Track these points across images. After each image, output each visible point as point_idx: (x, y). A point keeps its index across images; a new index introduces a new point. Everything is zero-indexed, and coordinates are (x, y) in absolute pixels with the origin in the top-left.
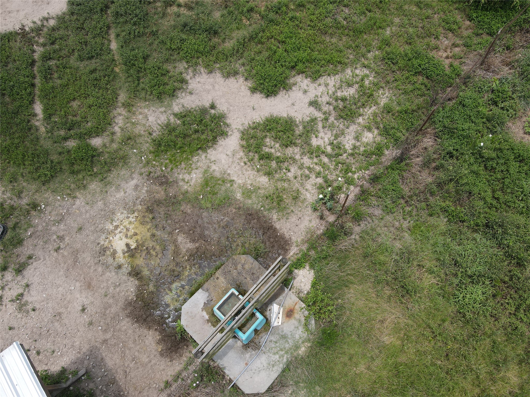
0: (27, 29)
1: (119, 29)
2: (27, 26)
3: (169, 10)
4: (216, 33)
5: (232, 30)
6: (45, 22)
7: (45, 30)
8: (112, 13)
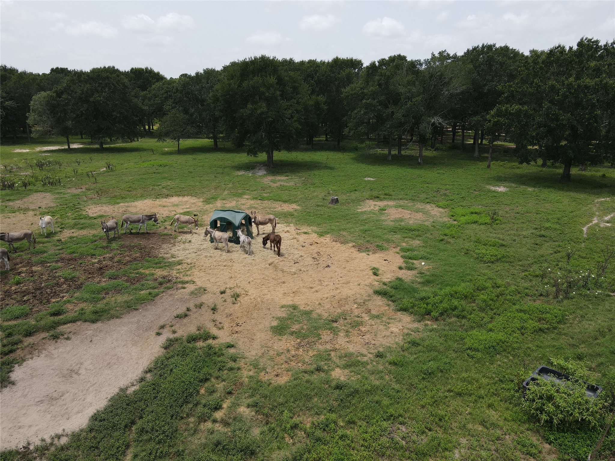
0: (32, 447)
1: (139, 448)
2: (33, 444)
3: (202, 426)
4: (253, 453)
5: (272, 450)
6: (56, 440)
7: (53, 449)
8: (136, 429)
